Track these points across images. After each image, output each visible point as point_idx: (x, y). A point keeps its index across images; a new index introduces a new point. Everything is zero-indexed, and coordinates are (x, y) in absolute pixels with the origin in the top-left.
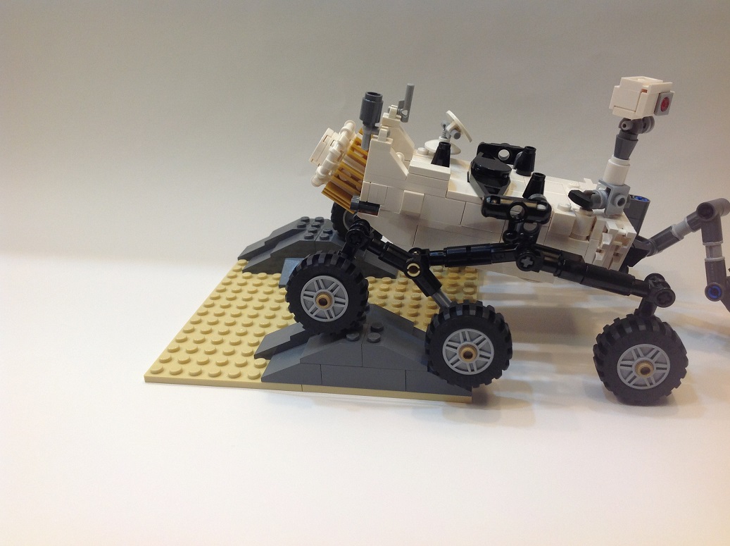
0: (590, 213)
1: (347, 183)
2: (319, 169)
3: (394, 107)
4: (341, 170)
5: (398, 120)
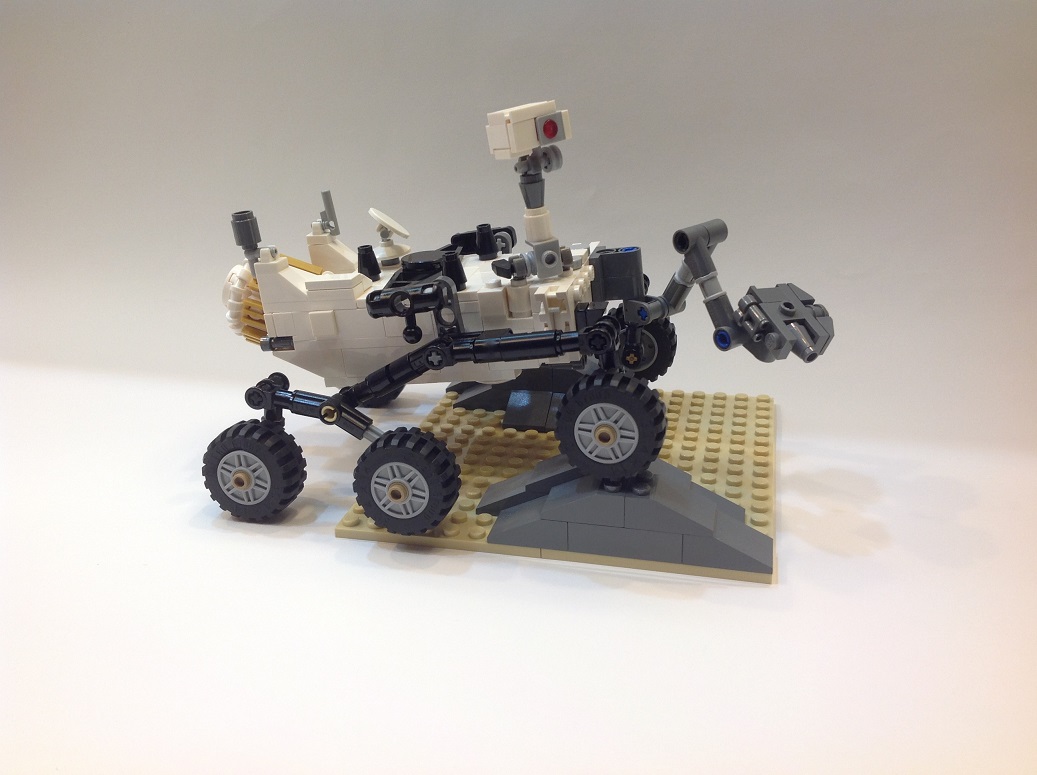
1: (257, 320)
3: (318, 222)
4: (249, 308)
5: (326, 235)
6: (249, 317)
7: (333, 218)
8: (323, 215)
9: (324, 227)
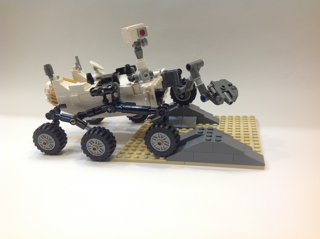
3: (75, 66)
4: (52, 95)
6: (53, 98)
9: (77, 68)
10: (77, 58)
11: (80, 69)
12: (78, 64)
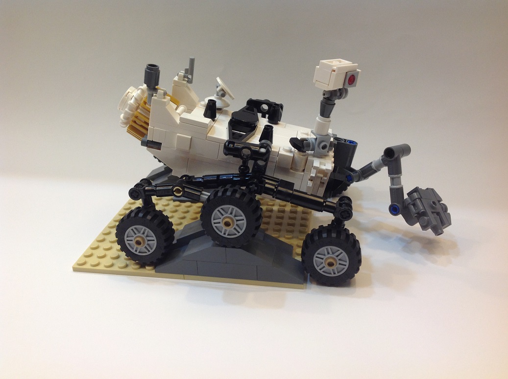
0: (304, 154)
1: (141, 126)
2: (122, 116)
3: (182, 73)
4: (137, 117)
5: (185, 82)
6: (135, 122)
7: (192, 74)
8: (187, 71)
9: (184, 77)
10: (192, 61)
11: (190, 81)
12: (190, 71)
